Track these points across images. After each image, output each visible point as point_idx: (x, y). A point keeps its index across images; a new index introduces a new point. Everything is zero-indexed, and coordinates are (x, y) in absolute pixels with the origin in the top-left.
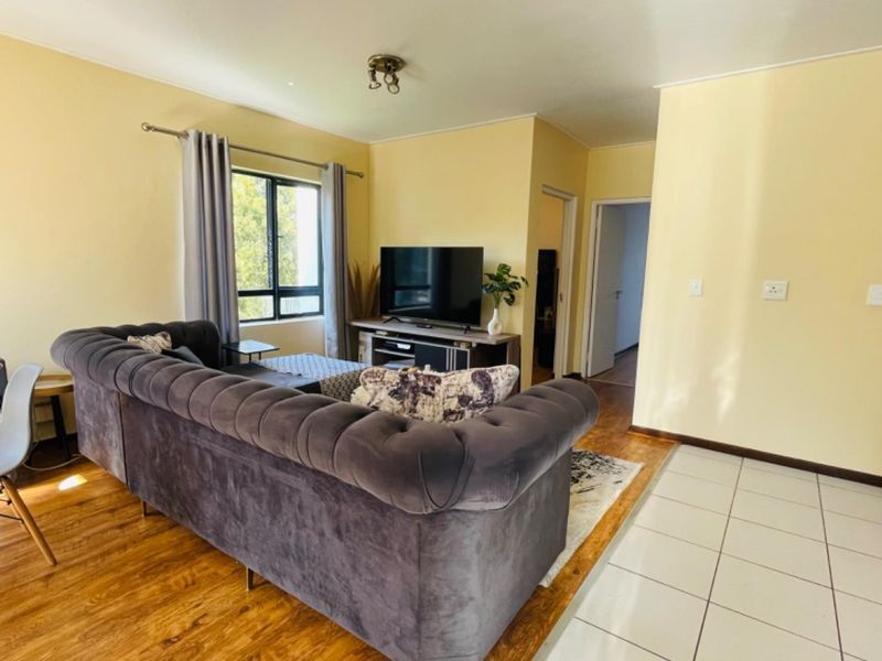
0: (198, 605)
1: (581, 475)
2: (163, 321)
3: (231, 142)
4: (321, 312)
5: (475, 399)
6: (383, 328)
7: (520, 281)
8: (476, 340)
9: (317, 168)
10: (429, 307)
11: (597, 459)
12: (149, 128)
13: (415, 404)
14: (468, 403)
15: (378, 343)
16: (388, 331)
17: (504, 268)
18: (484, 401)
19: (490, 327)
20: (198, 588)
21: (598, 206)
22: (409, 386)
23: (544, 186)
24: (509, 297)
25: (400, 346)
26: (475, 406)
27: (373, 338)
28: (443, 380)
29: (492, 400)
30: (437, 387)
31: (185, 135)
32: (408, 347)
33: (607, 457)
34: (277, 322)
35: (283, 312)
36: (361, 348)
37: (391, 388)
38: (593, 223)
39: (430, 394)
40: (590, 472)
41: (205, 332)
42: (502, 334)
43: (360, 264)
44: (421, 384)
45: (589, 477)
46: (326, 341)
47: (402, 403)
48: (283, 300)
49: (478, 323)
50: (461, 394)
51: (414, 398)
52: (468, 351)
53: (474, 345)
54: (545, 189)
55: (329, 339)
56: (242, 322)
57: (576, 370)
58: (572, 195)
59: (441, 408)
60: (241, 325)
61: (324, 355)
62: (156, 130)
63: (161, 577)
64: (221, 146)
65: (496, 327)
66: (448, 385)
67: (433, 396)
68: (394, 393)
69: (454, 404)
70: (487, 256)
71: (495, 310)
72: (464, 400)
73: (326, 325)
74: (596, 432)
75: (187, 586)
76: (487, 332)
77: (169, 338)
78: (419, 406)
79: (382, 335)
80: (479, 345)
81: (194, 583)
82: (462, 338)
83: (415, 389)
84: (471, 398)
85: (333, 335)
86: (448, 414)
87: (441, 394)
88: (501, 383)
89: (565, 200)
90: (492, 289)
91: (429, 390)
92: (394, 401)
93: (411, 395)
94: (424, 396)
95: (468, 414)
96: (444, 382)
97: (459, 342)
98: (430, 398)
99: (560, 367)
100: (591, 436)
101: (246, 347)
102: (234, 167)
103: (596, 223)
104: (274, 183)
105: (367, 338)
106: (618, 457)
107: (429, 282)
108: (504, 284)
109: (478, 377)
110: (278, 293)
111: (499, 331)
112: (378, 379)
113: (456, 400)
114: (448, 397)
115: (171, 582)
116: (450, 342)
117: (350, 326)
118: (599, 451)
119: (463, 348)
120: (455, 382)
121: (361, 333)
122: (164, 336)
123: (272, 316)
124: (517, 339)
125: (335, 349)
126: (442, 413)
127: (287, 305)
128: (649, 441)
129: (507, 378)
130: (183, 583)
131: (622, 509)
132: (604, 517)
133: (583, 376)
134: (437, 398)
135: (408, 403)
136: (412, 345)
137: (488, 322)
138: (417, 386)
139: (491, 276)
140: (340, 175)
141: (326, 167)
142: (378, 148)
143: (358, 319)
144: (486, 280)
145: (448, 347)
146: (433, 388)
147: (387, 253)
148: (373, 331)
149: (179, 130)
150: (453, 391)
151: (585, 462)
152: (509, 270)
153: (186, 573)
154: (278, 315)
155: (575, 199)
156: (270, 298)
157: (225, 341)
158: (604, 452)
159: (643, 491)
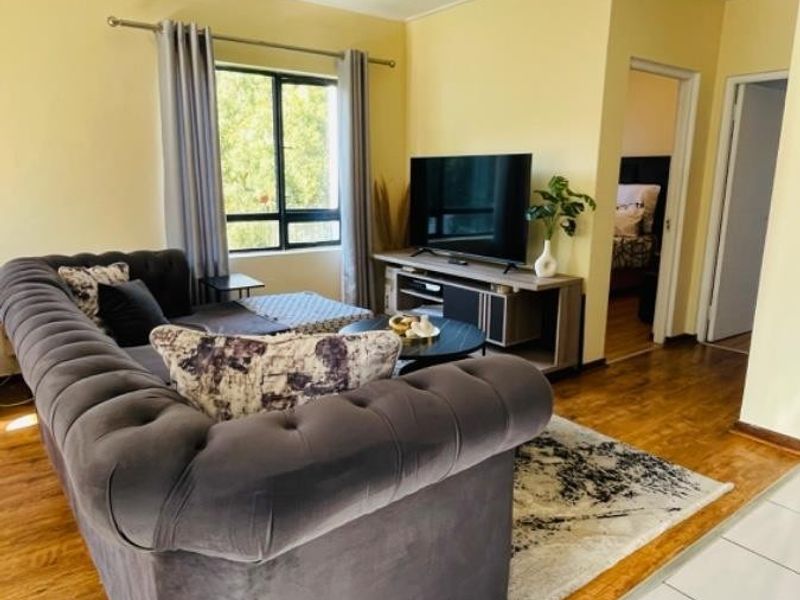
0: (44, 590)
1: (617, 491)
2: (127, 250)
3: (214, 32)
4: (338, 243)
5: (315, 380)
6: (410, 264)
7: (582, 201)
8: (518, 283)
9: (332, 58)
10: (491, 237)
11: (658, 469)
12: (116, 23)
13: (218, 382)
14: (302, 386)
15: (404, 281)
16: (415, 268)
17: (560, 182)
18: (331, 384)
19: (538, 265)
20: (56, 569)
21: (737, 86)
22: (209, 356)
23: (632, 58)
24: (567, 224)
25: (429, 287)
26: (315, 391)
27: (399, 276)
28: (269, 347)
29: (346, 382)
30: (256, 359)
31: (158, 29)
32: (436, 288)
33: (676, 467)
34: (283, 252)
35: (291, 241)
36: (388, 287)
37: (184, 357)
38: (727, 113)
39: (241, 368)
40: (636, 487)
41: (171, 263)
42: (556, 276)
43: (387, 181)
44: (229, 352)
45: (631, 494)
46: (343, 277)
47: (198, 379)
48: (292, 227)
49: (522, 257)
50: (293, 371)
51: (215, 373)
52: (505, 297)
53: (515, 290)
54: (636, 64)
55: (346, 275)
56: (232, 252)
58: (692, 72)
59: (258, 391)
60: (231, 256)
62: (124, 24)
63: (28, 548)
64: (201, 39)
65: (546, 265)
66: (273, 358)
67: (246, 371)
68: (186, 364)
69: (279, 386)
70: (537, 167)
71: (547, 243)
72: (296, 380)
73: (341, 260)
74: (680, 426)
75: (46, 564)
76: (532, 272)
77: (126, 269)
78: (222, 385)
79: (408, 272)
80: (523, 291)
81: (54, 563)
82: (499, 280)
83: (218, 361)
84: (308, 379)
85: (351, 269)
86: (268, 399)
87: (259, 369)
88: (363, 358)
89: (681, 80)
90: (543, 214)
91: (241, 362)
92: (188, 375)
93: (211, 368)
94: (232, 371)
95: (302, 400)
96: (270, 352)
97: (496, 285)
98: (240, 374)
99: (663, 326)
100: (666, 432)
101: (236, 281)
102: (218, 63)
103: (733, 116)
104: (279, 80)
105: (392, 275)
106: (695, 469)
107: (494, 205)
108: (568, 207)
109: (327, 346)
110: (285, 217)
111: (552, 270)
112: (167, 343)
113: (284, 379)
114: (271, 375)
115: (34, 557)
116: (486, 285)
117: (374, 260)
118: (668, 456)
119: (500, 293)
120: (287, 353)
121: (388, 268)
122: (121, 267)
123: (278, 245)
124: (577, 286)
125: (352, 287)
126: (259, 397)
127: (297, 232)
128: (762, 450)
129: (374, 351)
131: (659, 555)
132: (622, 562)
133: (700, 338)
134: (251, 375)
135: (207, 378)
136: (441, 285)
137: (537, 258)
138: (222, 355)
139: (545, 195)
140: (361, 70)
141: (341, 56)
142: (415, 25)
143: (386, 250)
144: (536, 200)
145: (481, 291)
146: (248, 360)
147: (419, 166)
148: (399, 266)
149: (154, 22)
150: (279, 366)
151: (637, 470)
152: (565, 186)
153: (54, 549)
154: (285, 244)
155: (697, 77)
156: (275, 224)
157: (211, 273)
158: (673, 460)
159: (710, 528)
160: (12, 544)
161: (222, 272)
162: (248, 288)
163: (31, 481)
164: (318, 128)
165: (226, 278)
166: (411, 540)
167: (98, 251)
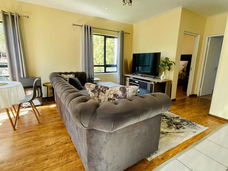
0: (58, 139)
1: (181, 127)
2: (74, 72)
3: (93, 27)
4: (117, 72)
5: (119, 96)
6: (132, 76)
7: (172, 63)
8: (156, 81)
9: (117, 32)
10: (149, 72)
11: (190, 123)
12: (74, 25)
13: (99, 95)
14: (117, 97)
15: (130, 80)
16: (133, 77)
17: (167, 59)
18: (123, 97)
19: (161, 77)
20: (61, 135)
21: (209, 38)
22: (97, 89)
23: (185, 31)
24: (168, 68)
25: (136, 82)
26: (119, 98)
27: (129, 79)
28: (110, 88)
29: (126, 96)
30: (107, 91)
31: (82, 26)
32: (138, 82)
33: (194, 123)
34: (105, 73)
35: (107, 71)
36: (127, 82)
37: (92, 89)
38: (206, 44)
39: (104, 92)
40: (185, 127)
41: (83, 75)
42: (165, 80)
43: (127, 59)
44: (101, 89)
45: (184, 128)
46: (117, 79)
47: (95, 94)
48: (107, 68)
49: (158, 76)
50: (115, 93)
51: (98, 93)
52: (154, 84)
53: (156, 82)
54: (185, 33)
55: (118, 79)
56: (95, 73)
57: (195, 93)
58: (198, 34)
59: (107, 97)
60: (95, 74)
61: (116, 83)
62: (75, 25)
63: (55, 131)
64: (90, 28)
65: (163, 77)
66: (111, 90)
67: (105, 93)
68: (92, 91)
69: (112, 96)
70: (162, 55)
71: (164, 72)
72: (115, 95)
73: (117, 75)
74: (194, 114)
76: (160, 79)
77: (74, 75)
78: (100, 96)
79: (131, 78)
80: (158, 83)
81: (60, 134)
83: (99, 90)
84: (118, 95)
85: (119, 78)
86: (109, 99)
87: (108, 93)
88: (130, 91)
89: (195, 36)
90: (163, 66)
91: (104, 91)
92: (93, 93)
93: (98, 92)
94: (102, 93)
95: (116, 100)
96: (110, 89)
97: (152, 81)
98: (104, 94)
99: (189, 92)
100: (191, 115)
101: (95, 79)
102: (93, 33)
103: (208, 44)
104: (106, 37)
105: (128, 79)
106: (199, 124)
107: (150, 65)
108: (168, 64)
109: (122, 89)
110: (106, 66)
111: (165, 78)
112: (89, 86)
113: (113, 95)
114: (110, 94)
115: (56, 132)
116: (149, 81)
117: (124, 75)
118: (192, 120)
119: (152, 83)
120: (113, 90)
121: (127, 78)
122: (73, 75)
123: (104, 72)
124: (170, 82)
125: (119, 81)
126: (107, 99)
127: (108, 69)
128: (215, 120)
130: (58, 133)
131: (192, 142)
132: (183, 143)
133: (198, 95)
134: (106, 94)
135: (96, 94)
136: (139, 81)
137: (161, 75)
138: (100, 89)
139: (163, 61)
140: (123, 34)
141: (119, 32)
142: (135, 25)
143: (126, 74)
144: (161, 63)
145: (148, 83)
146: (105, 91)
147: (135, 55)
148: (129, 77)
150: (112, 92)
151: (185, 123)
152: (168, 59)
153: (60, 131)
154: (105, 72)
155: (199, 36)
156: (103, 67)
157: (90, 77)
158: (194, 121)
159: (203, 137)
160: (52, 129)
161: (92, 77)
162: (98, 80)
163: (55, 117)
164: (111, 49)
165: (93, 78)
166: (139, 132)
167: (69, 72)
